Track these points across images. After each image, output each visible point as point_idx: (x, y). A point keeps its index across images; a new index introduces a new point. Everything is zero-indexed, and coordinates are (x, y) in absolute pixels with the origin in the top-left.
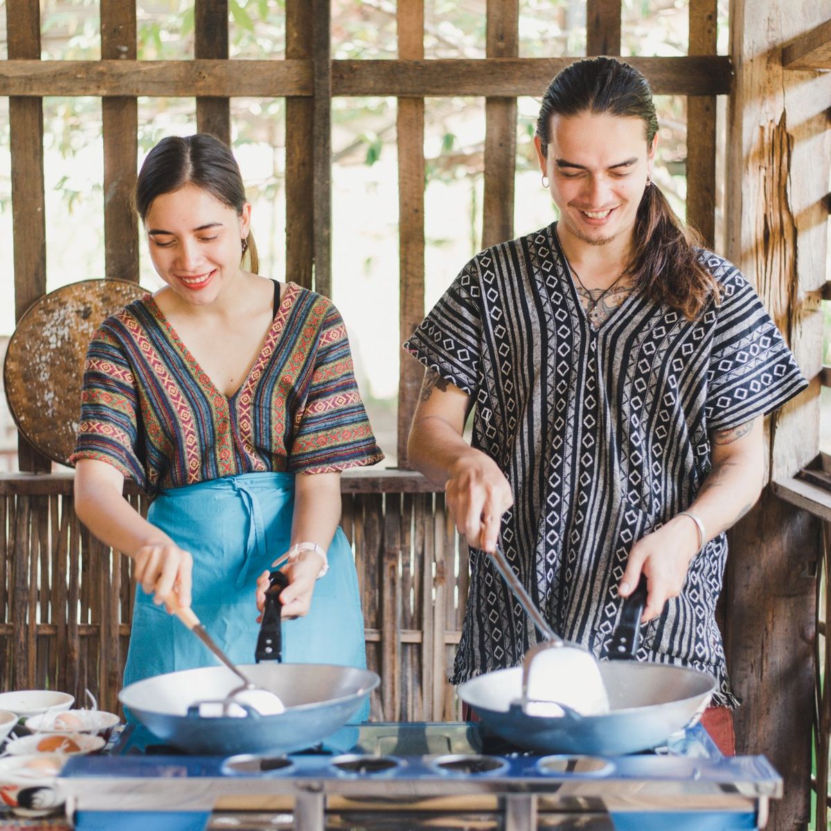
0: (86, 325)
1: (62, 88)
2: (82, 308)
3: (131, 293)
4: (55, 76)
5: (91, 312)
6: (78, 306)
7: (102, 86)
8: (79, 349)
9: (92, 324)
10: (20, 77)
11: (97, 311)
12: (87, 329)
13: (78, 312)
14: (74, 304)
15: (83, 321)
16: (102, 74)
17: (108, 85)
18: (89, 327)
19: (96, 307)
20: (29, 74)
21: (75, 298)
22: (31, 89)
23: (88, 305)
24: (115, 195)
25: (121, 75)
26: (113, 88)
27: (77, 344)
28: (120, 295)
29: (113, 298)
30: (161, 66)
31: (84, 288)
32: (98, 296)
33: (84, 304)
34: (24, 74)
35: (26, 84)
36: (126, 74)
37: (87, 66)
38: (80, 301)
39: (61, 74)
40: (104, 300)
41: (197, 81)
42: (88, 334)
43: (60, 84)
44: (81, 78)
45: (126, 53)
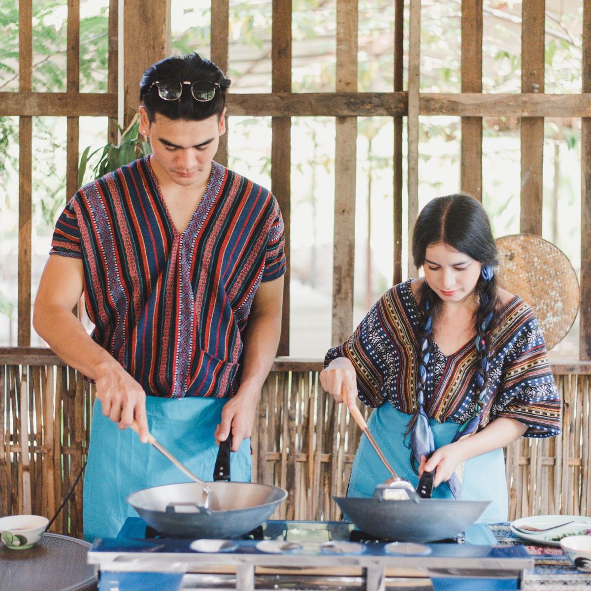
0: (511, 264)
1: (499, 111)
2: (509, 254)
3: (540, 244)
4: (495, 104)
5: (514, 256)
6: (506, 252)
7: (525, 110)
8: (506, 279)
9: (515, 263)
10: (473, 104)
11: (518, 255)
12: (512, 267)
13: (506, 256)
14: (504, 251)
15: (509, 261)
16: (525, 102)
17: (529, 109)
18: (513, 265)
19: (518, 252)
20: (478, 102)
21: (504, 247)
22: (480, 112)
23: (513, 252)
24: (528, 180)
25: (537, 104)
26: (532, 112)
27: (505, 276)
28: (533, 245)
29: (529, 247)
30: (564, 97)
31: (510, 241)
32: (519, 246)
33: (510, 250)
34: (475, 102)
35: (476, 109)
36: (541, 103)
37: (515, 97)
38: (508, 248)
39: (499, 102)
40: (523, 248)
41: (587, 107)
42: (512, 270)
43: (498, 109)
44: (512, 105)
45: (538, 89)
